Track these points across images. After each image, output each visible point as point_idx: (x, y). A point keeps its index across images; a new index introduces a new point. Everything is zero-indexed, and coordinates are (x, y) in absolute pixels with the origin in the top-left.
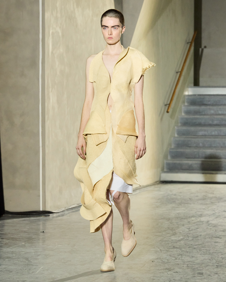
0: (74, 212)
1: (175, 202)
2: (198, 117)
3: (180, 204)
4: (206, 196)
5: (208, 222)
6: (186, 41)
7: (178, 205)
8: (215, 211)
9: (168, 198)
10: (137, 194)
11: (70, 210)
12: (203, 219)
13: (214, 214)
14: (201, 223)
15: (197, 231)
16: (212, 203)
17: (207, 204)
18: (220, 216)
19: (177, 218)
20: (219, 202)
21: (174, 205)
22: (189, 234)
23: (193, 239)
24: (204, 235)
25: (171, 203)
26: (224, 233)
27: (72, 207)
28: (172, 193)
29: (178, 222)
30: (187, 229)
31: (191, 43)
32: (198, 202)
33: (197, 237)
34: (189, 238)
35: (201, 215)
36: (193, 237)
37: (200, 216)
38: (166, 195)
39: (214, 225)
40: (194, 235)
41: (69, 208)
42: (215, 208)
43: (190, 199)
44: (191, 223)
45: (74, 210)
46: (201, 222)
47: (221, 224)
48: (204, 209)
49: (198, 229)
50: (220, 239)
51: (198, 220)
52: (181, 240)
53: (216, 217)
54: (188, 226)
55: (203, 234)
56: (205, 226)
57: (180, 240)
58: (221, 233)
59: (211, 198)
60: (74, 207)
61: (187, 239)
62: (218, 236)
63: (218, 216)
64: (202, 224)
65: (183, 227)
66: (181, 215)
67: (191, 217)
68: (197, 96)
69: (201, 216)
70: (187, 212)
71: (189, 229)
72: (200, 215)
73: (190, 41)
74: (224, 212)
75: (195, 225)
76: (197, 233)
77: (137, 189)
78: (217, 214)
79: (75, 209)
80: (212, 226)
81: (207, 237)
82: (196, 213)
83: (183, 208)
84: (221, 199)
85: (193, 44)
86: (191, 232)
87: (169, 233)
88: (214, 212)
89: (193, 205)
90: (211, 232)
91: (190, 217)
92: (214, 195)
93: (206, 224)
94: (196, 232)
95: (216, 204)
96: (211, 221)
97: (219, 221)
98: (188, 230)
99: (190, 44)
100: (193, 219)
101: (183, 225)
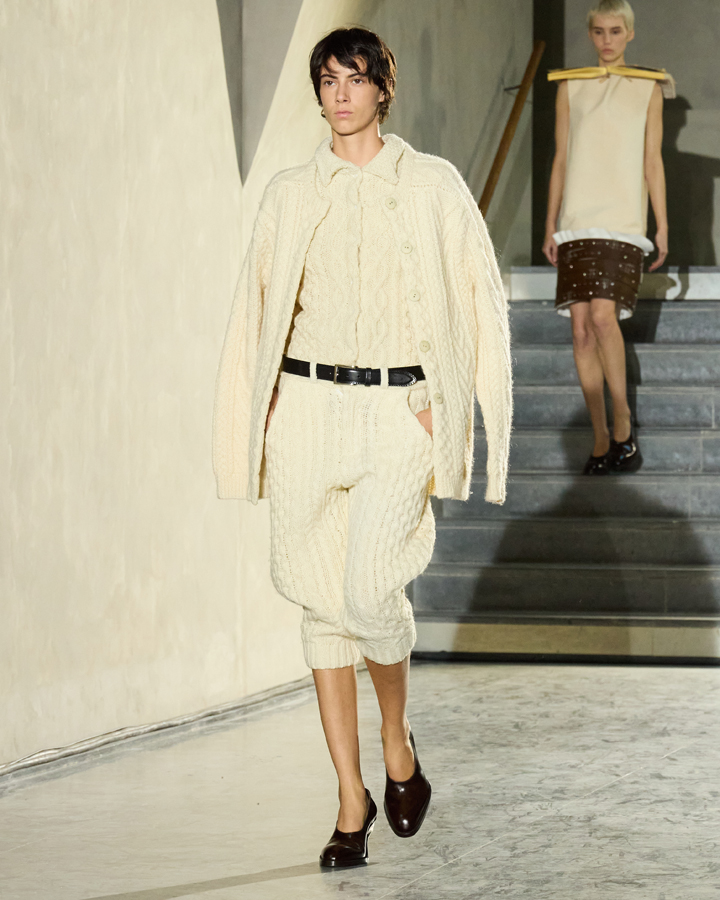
0: (43, 779)
1: (455, 739)
2: (550, 390)
3: (477, 746)
4: (581, 716)
5: (590, 819)
6: (502, 80)
7: (470, 752)
8: (617, 775)
9: (428, 722)
10: (301, 705)
11: (26, 773)
12: (567, 807)
13: (613, 786)
14: (562, 825)
15: (545, 857)
16: (607, 741)
17: (585, 748)
18: (638, 794)
19: (466, 805)
20: (633, 739)
21: (450, 751)
22: (515, 868)
23: (527, 891)
24: (574, 873)
25: (440, 745)
26: (654, 865)
27: (37, 760)
28: (442, 703)
29: (467, 822)
30: (505, 847)
31: (522, 88)
32: (549, 739)
33: (547, 882)
34: (512, 887)
35: (562, 791)
36: (528, 882)
37: (557, 795)
38: (420, 711)
39: (614, 834)
40: (532, 875)
41: (21, 764)
42: (617, 762)
43: (517, 726)
44: (523, 824)
45: (44, 773)
46: (561, 819)
47: (642, 827)
48: (573, 767)
49: (549, 850)
50: (640, 890)
51: (552, 812)
52: (481, 895)
53: (624, 799)
54: (510, 838)
55: (569, 868)
56: (580, 837)
57: (477, 894)
58: (641, 866)
59: (603, 723)
60: (41, 759)
61: (506, 888)
62: (630, 877)
63: (632, 795)
64: (565, 830)
65: (490, 842)
66: (479, 792)
67: (522, 802)
68: (545, 303)
69: (560, 794)
70: (503, 779)
71: (513, 848)
72: (556, 791)
73: (518, 82)
74: (657, 780)
75: (536, 832)
76: (546, 867)
77: (299, 685)
78: (628, 788)
79: (48, 768)
80: (606, 837)
81: (587, 880)
82: (540, 782)
83: (489, 765)
84: (645, 723)
85: (530, 97)
86: (521, 861)
87: (432, 867)
88: (614, 779)
89: (527, 751)
90: (602, 861)
91: (515, 801)
92: (614, 711)
93: (581, 827)
94: (542, 862)
95: (622, 746)
96: (603, 815)
97: (634, 816)
98: (508, 853)
99: (516, 92)
100: (528, 806)
101: (490, 833)
